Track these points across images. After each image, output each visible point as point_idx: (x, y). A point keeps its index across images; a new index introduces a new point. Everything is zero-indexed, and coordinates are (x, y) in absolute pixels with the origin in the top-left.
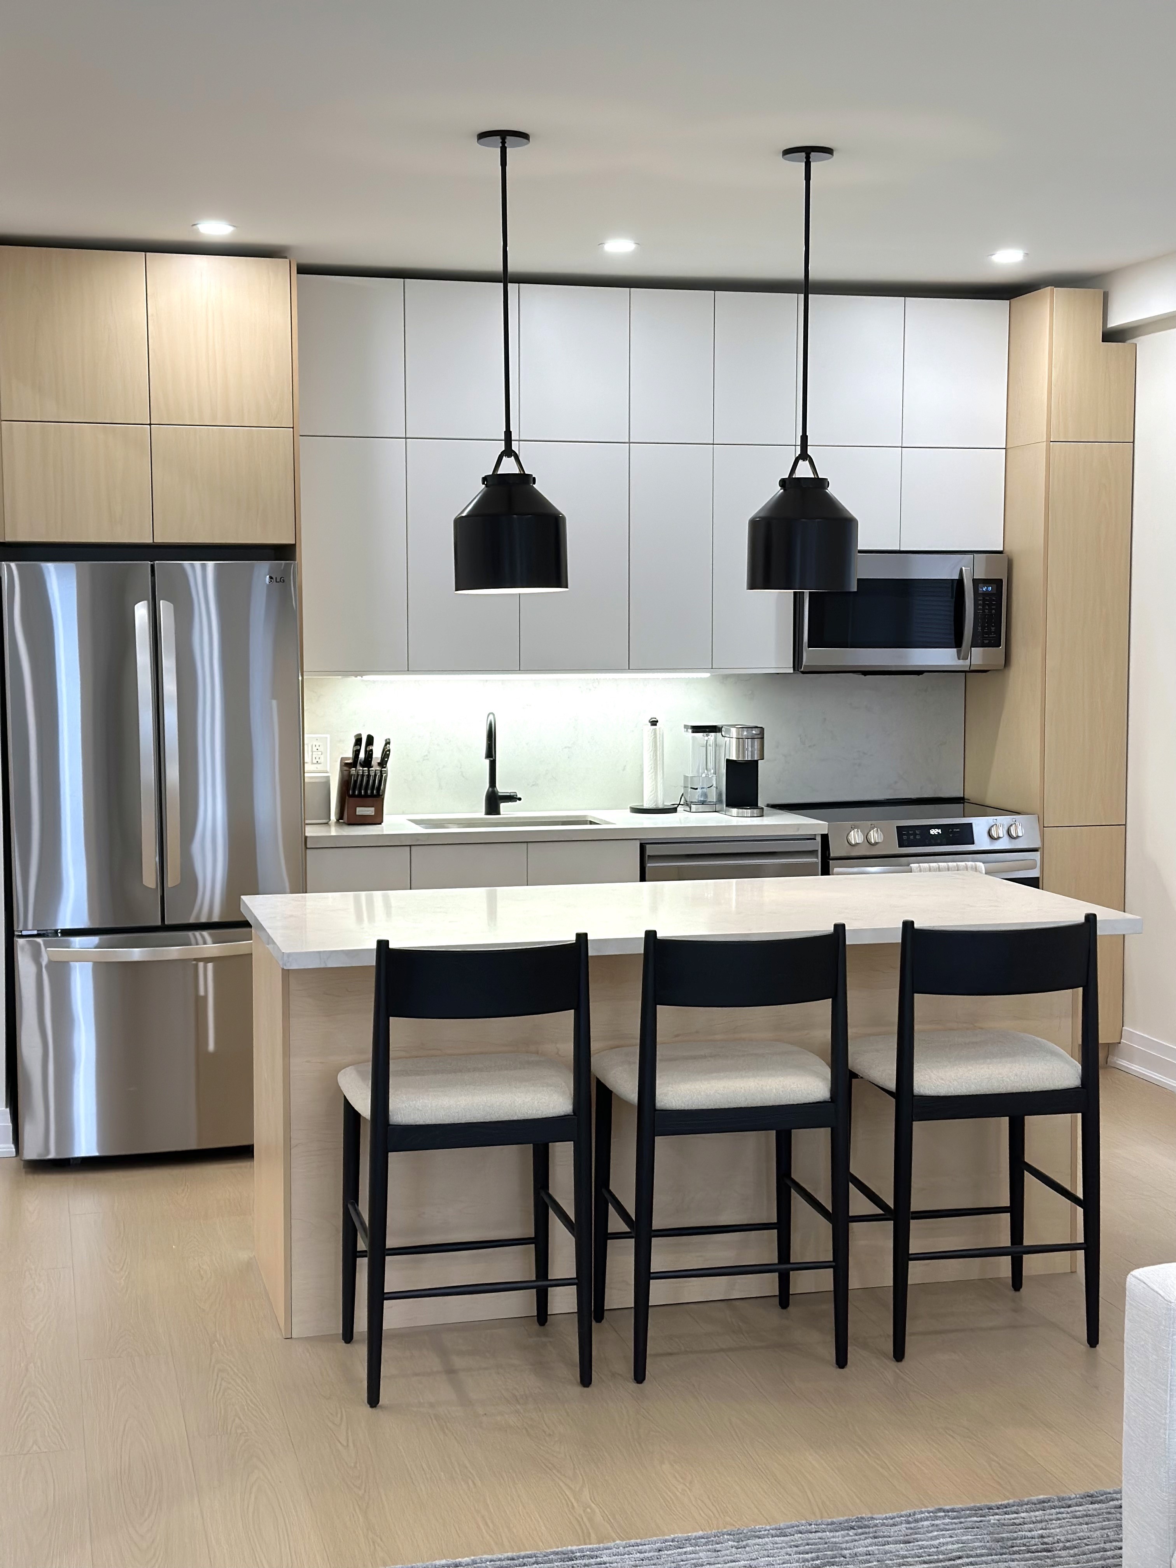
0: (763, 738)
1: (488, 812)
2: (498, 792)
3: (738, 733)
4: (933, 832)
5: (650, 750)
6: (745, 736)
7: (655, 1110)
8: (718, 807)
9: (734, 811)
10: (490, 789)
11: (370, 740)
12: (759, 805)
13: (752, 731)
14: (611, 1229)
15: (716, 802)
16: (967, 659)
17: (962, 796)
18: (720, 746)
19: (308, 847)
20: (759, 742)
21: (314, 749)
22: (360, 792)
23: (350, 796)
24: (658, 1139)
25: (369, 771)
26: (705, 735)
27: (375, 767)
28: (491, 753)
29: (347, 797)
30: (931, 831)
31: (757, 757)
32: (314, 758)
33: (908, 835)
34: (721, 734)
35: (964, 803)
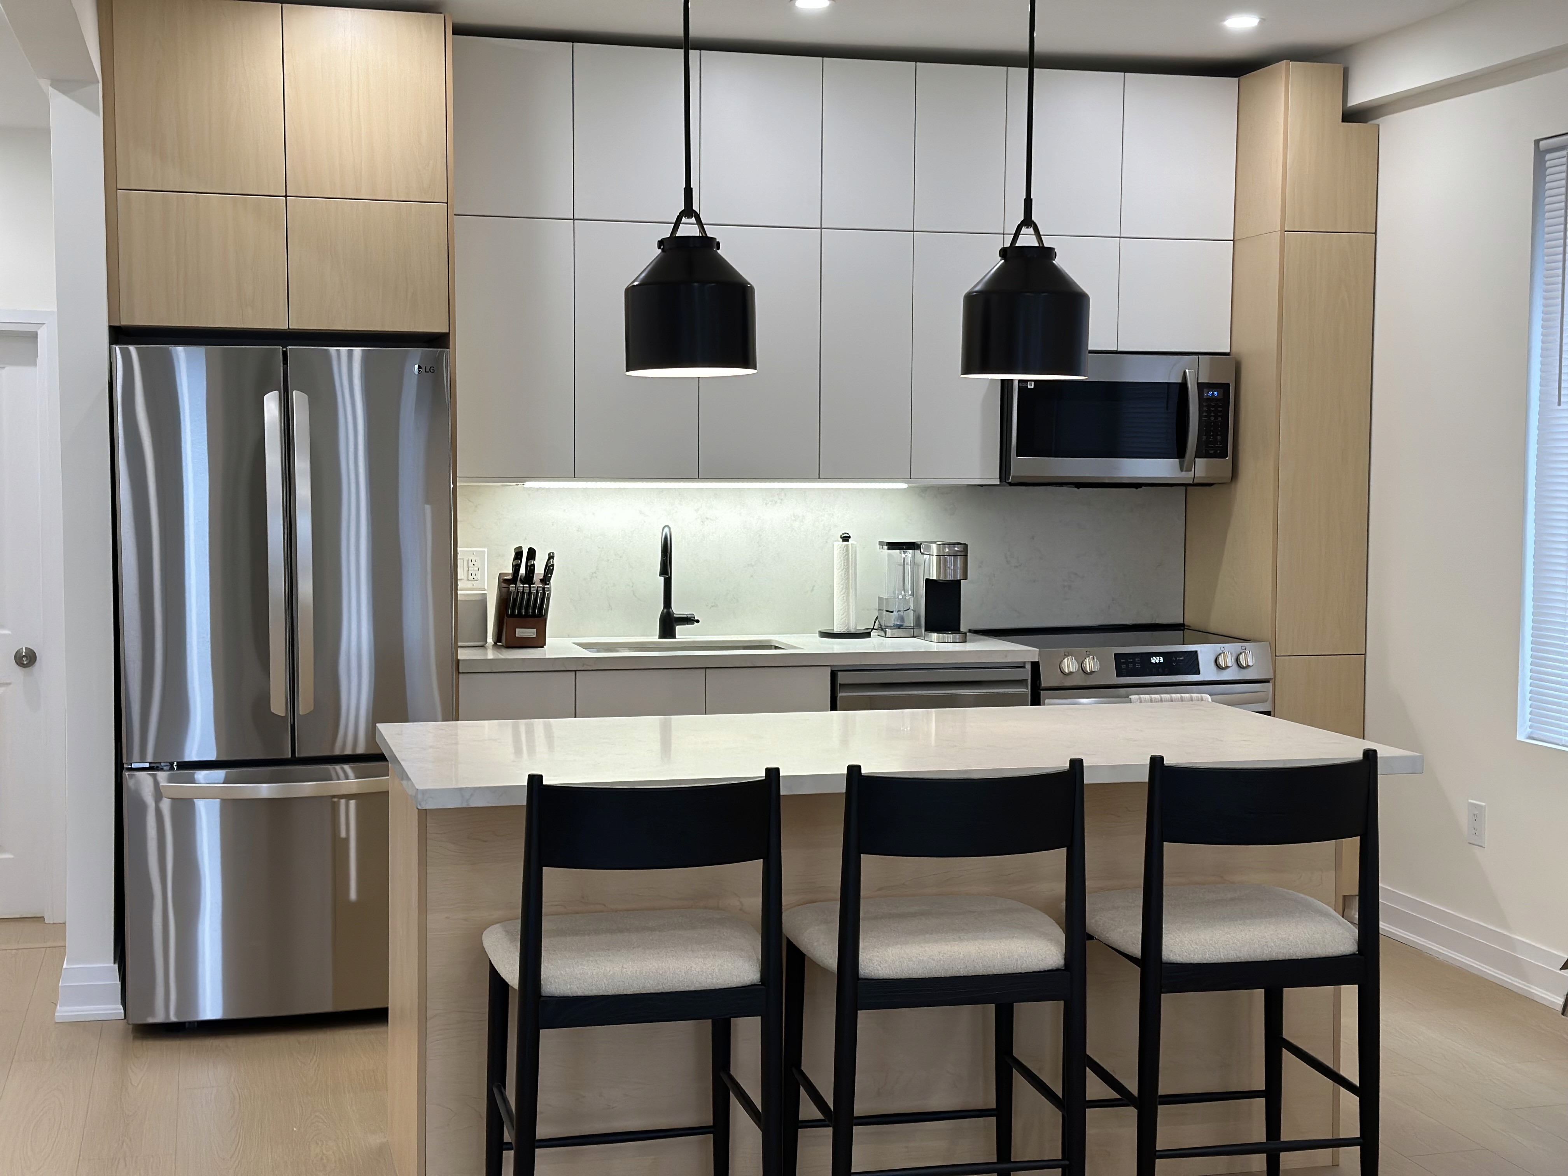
0: (966, 556)
1: (662, 636)
2: (674, 613)
3: (939, 550)
4: (1154, 660)
5: (842, 568)
6: (947, 553)
7: (858, 979)
8: (916, 632)
9: (934, 636)
10: (665, 610)
11: (532, 553)
12: (961, 630)
13: (955, 547)
14: (802, 1116)
15: (913, 627)
16: (1191, 471)
17: (1182, 622)
18: (919, 565)
19: (461, 671)
20: (962, 560)
21: (471, 564)
22: (520, 611)
23: (508, 616)
24: (861, 1014)
25: (530, 588)
26: (902, 552)
27: (537, 584)
28: (666, 569)
29: (506, 617)
30: (1152, 659)
31: (960, 577)
32: (470, 575)
33: (1127, 663)
34: (919, 551)
35: (1183, 630)
